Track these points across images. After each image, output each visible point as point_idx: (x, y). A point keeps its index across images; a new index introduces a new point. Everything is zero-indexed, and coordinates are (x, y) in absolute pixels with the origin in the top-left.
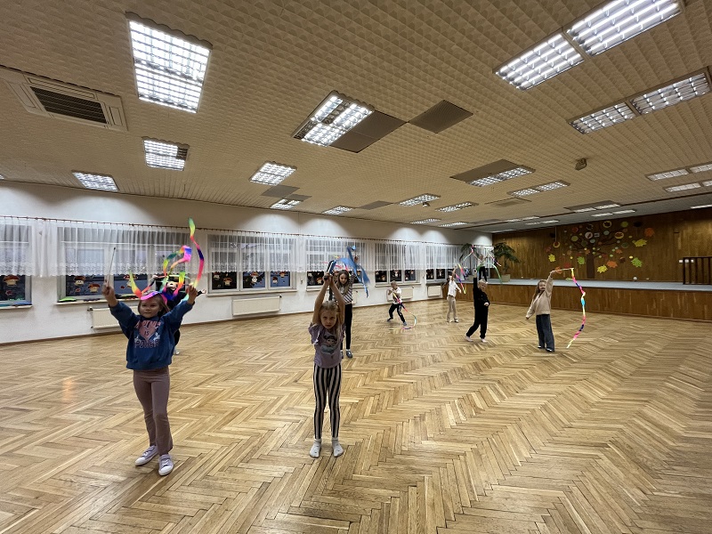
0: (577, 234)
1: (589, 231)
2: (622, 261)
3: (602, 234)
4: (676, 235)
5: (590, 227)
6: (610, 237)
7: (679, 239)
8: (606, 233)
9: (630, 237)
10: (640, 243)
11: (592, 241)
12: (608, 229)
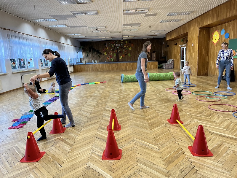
0: (113, 44)
2: (126, 55)
5: (117, 42)
6: (123, 46)
9: (128, 46)
10: (130, 49)
11: (118, 47)
12: (122, 43)
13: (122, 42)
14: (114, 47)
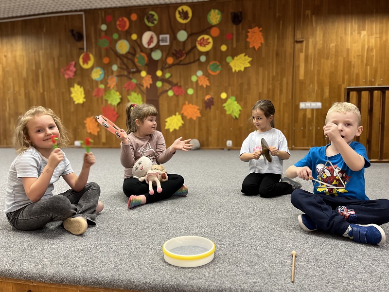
0: (126, 35)
1: (149, 29)
2: (209, 104)
3: (174, 38)
4: (298, 46)
5: (150, 18)
6: (189, 47)
7: (302, 55)
8: (182, 36)
9: (224, 48)
10: (240, 63)
11: (157, 55)
12: (184, 27)
13: (185, 15)
14: (132, 53)
